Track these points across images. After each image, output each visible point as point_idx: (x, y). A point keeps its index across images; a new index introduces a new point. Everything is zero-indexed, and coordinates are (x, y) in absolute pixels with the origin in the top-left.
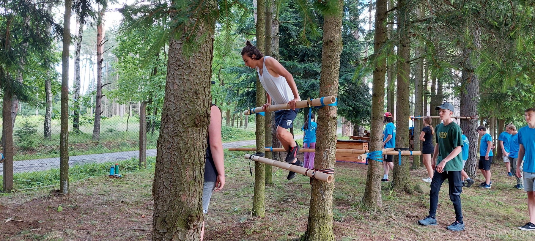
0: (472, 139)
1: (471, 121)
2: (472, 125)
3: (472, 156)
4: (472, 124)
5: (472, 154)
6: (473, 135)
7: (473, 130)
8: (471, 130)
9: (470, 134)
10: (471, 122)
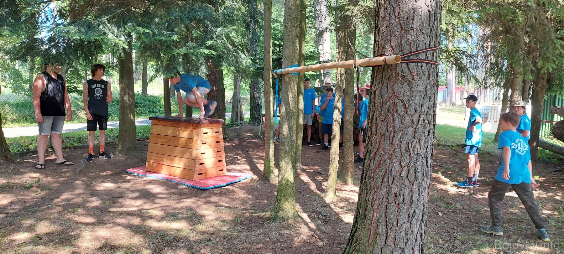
0: (404, 147)
1: (406, 71)
2: (406, 88)
3: (404, 216)
4: (409, 83)
5: (405, 207)
6: (411, 131)
7: (411, 110)
8: (401, 109)
9: (397, 125)
10: (404, 77)
